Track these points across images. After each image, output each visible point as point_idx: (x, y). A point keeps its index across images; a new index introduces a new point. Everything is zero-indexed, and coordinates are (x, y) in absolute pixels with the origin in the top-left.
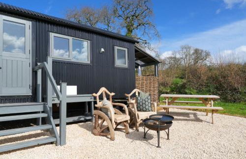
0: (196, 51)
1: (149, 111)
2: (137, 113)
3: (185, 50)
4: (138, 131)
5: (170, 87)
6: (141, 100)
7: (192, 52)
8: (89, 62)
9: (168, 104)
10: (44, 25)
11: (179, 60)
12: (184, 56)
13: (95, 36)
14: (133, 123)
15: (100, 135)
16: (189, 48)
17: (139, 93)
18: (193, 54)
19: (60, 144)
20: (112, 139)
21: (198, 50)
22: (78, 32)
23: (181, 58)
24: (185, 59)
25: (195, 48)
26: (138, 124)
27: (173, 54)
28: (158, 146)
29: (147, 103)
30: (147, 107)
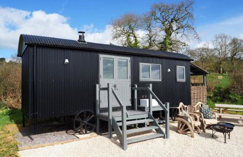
0: (234, 41)
1: (211, 118)
2: (204, 120)
3: (220, 40)
4: (205, 132)
5: (213, 91)
6: (205, 111)
7: (229, 42)
8: (161, 80)
9: (222, 113)
10: (136, 58)
11: (212, 50)
12: (219, 47)
13: (164, 60)
14: (202, 127)
15: (182, 134)
16: (225, 37)
17: (202, 105)
18: (230, 44)
19: (167, 138)
20: (192, 137)
21: (237, 39)
22: (155, 59)
23: (216, 49)
24: (220, 51)
25: (232, 38)
26: (205, 128)
27: (205, 45)
28: (225, 142)
29: (209, 113)
30: (210, 116)
